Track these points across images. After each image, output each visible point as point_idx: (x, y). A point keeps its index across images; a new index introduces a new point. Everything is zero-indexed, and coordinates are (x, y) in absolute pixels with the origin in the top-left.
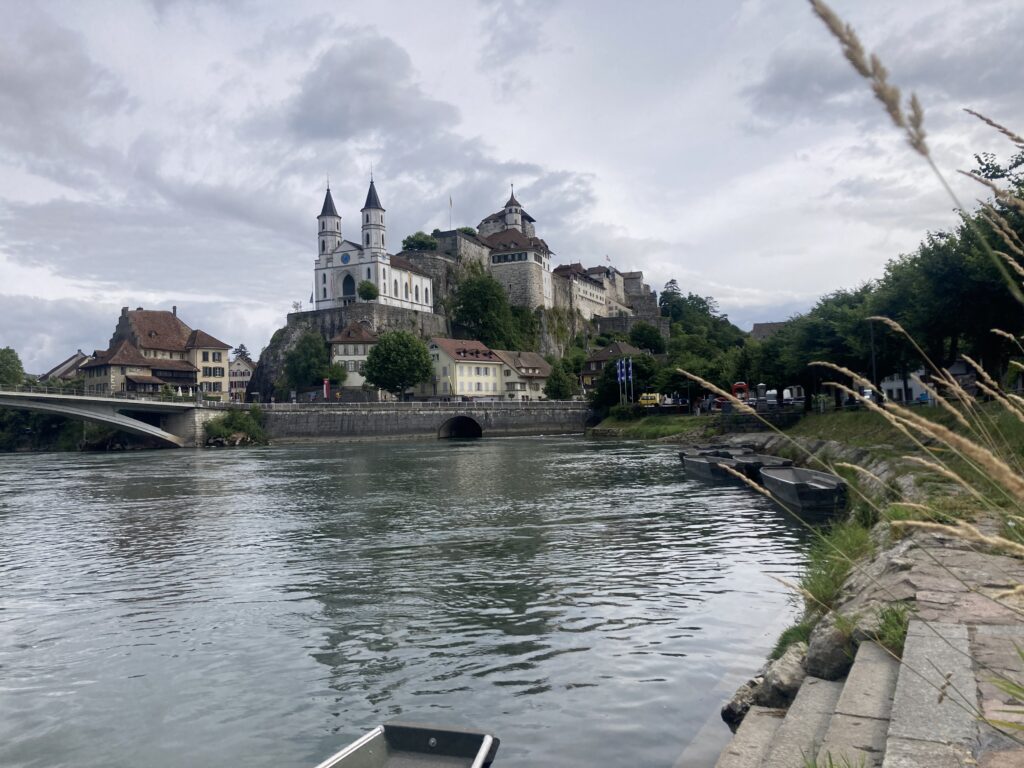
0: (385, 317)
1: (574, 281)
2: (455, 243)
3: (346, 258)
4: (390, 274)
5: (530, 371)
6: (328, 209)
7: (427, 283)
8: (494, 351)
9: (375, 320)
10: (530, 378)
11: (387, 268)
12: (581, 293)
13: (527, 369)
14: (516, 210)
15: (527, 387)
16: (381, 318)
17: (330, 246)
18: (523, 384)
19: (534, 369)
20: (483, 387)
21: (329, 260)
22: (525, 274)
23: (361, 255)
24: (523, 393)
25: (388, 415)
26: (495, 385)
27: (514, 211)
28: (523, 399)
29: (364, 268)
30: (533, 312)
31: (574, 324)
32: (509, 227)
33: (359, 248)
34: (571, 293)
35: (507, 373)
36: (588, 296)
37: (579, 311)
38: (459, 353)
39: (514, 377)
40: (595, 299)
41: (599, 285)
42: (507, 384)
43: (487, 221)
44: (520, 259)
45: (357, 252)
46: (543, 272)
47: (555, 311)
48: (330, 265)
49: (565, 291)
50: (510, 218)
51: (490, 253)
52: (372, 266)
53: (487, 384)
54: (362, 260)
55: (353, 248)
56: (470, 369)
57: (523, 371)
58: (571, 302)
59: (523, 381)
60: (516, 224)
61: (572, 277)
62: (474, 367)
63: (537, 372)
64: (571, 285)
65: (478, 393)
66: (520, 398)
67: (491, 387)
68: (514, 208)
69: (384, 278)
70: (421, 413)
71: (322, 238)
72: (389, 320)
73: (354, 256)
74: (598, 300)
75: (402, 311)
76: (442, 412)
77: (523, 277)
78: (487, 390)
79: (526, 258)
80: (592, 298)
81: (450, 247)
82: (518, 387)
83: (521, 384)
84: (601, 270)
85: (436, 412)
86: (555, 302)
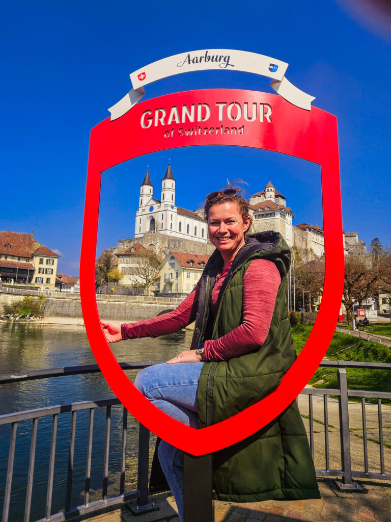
1: (309, 232)
3: (151, 209)
4: (176, 218)
7: (204, 226)
11: (175, 215)
12: (314, 240)
21: (143, 210)
23: (159, 207)
27: (270, 190)
29: (160, 214)
34: (306, 239)
44: (271, 216)
47: (294, 248)
49: (302, 237)
51: (254, 213)
52: (164, 213)
54: (160, 210)
58: (306, 245)
60: (271, 197)
64: (307, 234)
69: (172, 220)
70: (143, 305)
72: (169, 245)
73: (156, 207)
75: (180, 240)
76: (158, 306)
79: (274, 216)
80: (322, 244)
85: (154, 305)
86: (295, 243)
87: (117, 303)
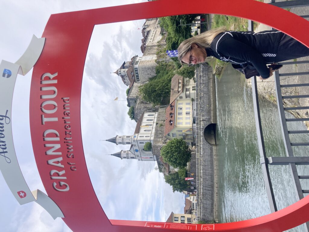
0: (158, 139)
1: (146, 45)
2: (132, 99)
3: (137, 151)
4: (142, 134)
5: (180, 85)
6: (118, 155)
7: (146, 115)
8: (170, 104)
9: (160, 144)
10: (183, 86)
11: (139, 135)
12: (152, 41)
13: (179, 87)
14: (120, 71)
15: (188, 87)
16: (159, 142)
17: (132, 156)
18: (187, 90)
19: (179, 83)
20: (188, 111)
21: (138, 156)
22: (143, 68)
23: (135, 145)
24: (191, 89)
25: (203, 169)
26: (187, 104)
27: (120, 72)
28: (195, 90)
29: (140, 145)
30: (158, 65)
31: (163, 45)
32: (126, 74)
33: (132, 146)
34: (151, 46)
35: (181, 98)
36: (153, 37)
37: (158, 42)
38: (171, 124)
39: (183, 95)
40: (154, 34)
41: (148, 32)
42: (186, 97)
43: (125, 82)
44: (137, 71)
45: (133, 147)
46: (142, 60)
47: (158, 54)
48: (140, 156)
49: (150, 49)
50: (123, 74)
51: (136, 82)
52: (139, 142)
53: (187, 108)
54: (137, 145)
55: (132, 148)
56: (179, 118)
57: (180, 89)
58: (155, 46)
59: (185, 90)
60: (125, 71)
61: (145, 46)
62: (178, 116)
63: (180, 81)
64: (148, 46)
65: (191, 114)
66: (194, 91)
67: (188, 106)
68: (119, 72)
69: (143, 137)
70: (202, 153)
71: (129, 158)
72: (160, 138)
73: (135, 148)
74: (154, 32)
75: (157, 130)
76: (202, 143)
77: (144, 69)
78: (190, 108)
79: (137, 68)
80: (153, 36)
81: (133, 101)
82: (188, 93)
83: (186, 91)
84: (143, 32)
85: (201, 146)
86: (154, 54)
87: (202, 171)
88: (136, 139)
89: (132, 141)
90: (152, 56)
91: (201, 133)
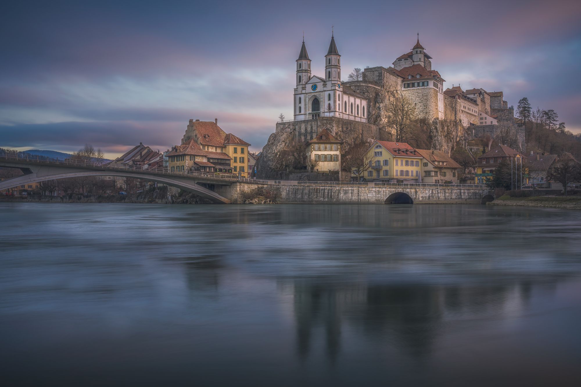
0: (340, 126)
1: (458, 100)
2: (380, 75)
3: (314, 87)
5: (441, 164)
6: (303, 55)
7: (364, 103)
8: (417, 150)
9: (334, 128)
10: (440, 168)
12: (462, 108)
13: (439, 162)
14: (421, 51)
15: (438, 174)
16: (338, 126)
17: (304, 79)
19: (443, 162)
20: (410, 173)
21: (304, 88)
22: (426, 96)
24: (436, 178)
26: (417, 172)
27: (419, 52)
28: (436, 183)
30: (431, 122)
31: (457, 130)
32: (415, 63)
33: (323, 81)
34: (456, 108)
35: (426, 165)
36: (467, 110)
37: (460, 121)
38: (395, 151)
39: (430, 167)
40: (471, 112)
41: (474, 102)
42: (425, 172)
43: (399, 59)
45: (322, 83)
46: (438, 94)
48: (304, 92)
49: (452, 107)
50: (416, 57)
51: (403, 81)
53: (412, 172)
54: (325, 89)
55: (320, 81)
56: (402, 161)
57: (436, 163)
58: (455, 115)
59: (436, 170)
61: (457, 97)
62: (404, 160)
63: (445, 164)
64: (456, 103)
65: (407, 177)
66: (434, 181)
67: (415, 174)
68: (419, 50)
71: (299, 74)
72: (342, 128)
74: (473, 113)
75: (350, 122)
77: (425, 98)
78: (412, 176)
82: (433, 174)
83: (435, 172)
84: (474, 91)
88: (337, 88)
89: (333, 82)
90: (443, 112)
91: (401, 189)
